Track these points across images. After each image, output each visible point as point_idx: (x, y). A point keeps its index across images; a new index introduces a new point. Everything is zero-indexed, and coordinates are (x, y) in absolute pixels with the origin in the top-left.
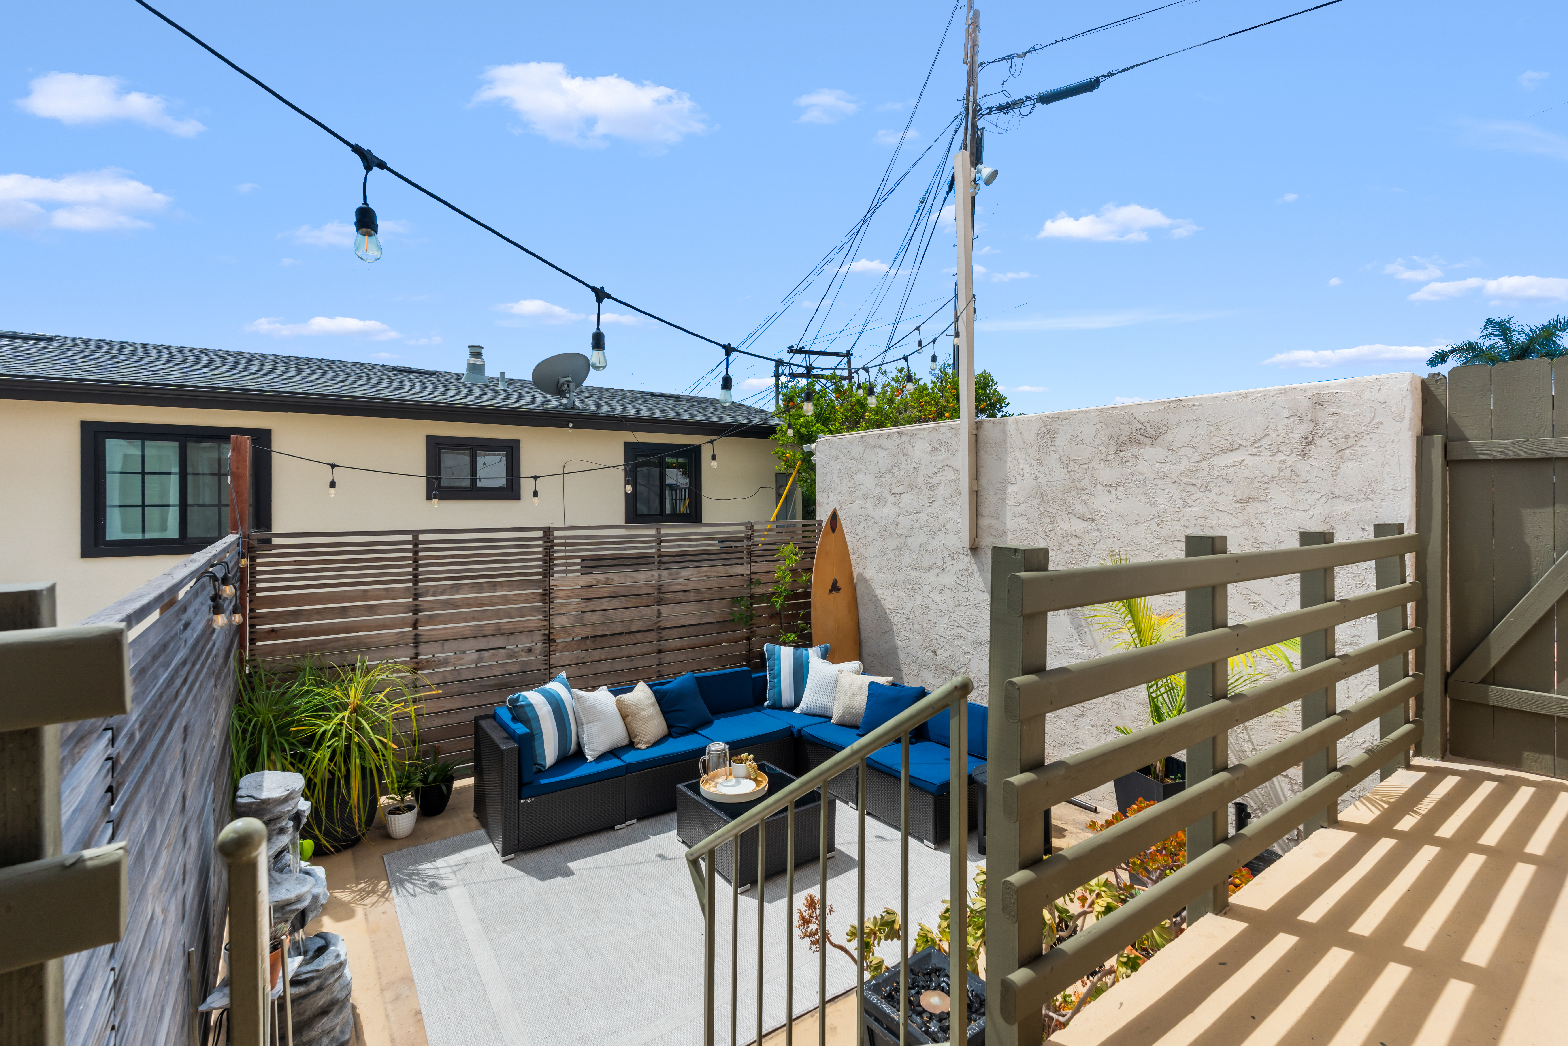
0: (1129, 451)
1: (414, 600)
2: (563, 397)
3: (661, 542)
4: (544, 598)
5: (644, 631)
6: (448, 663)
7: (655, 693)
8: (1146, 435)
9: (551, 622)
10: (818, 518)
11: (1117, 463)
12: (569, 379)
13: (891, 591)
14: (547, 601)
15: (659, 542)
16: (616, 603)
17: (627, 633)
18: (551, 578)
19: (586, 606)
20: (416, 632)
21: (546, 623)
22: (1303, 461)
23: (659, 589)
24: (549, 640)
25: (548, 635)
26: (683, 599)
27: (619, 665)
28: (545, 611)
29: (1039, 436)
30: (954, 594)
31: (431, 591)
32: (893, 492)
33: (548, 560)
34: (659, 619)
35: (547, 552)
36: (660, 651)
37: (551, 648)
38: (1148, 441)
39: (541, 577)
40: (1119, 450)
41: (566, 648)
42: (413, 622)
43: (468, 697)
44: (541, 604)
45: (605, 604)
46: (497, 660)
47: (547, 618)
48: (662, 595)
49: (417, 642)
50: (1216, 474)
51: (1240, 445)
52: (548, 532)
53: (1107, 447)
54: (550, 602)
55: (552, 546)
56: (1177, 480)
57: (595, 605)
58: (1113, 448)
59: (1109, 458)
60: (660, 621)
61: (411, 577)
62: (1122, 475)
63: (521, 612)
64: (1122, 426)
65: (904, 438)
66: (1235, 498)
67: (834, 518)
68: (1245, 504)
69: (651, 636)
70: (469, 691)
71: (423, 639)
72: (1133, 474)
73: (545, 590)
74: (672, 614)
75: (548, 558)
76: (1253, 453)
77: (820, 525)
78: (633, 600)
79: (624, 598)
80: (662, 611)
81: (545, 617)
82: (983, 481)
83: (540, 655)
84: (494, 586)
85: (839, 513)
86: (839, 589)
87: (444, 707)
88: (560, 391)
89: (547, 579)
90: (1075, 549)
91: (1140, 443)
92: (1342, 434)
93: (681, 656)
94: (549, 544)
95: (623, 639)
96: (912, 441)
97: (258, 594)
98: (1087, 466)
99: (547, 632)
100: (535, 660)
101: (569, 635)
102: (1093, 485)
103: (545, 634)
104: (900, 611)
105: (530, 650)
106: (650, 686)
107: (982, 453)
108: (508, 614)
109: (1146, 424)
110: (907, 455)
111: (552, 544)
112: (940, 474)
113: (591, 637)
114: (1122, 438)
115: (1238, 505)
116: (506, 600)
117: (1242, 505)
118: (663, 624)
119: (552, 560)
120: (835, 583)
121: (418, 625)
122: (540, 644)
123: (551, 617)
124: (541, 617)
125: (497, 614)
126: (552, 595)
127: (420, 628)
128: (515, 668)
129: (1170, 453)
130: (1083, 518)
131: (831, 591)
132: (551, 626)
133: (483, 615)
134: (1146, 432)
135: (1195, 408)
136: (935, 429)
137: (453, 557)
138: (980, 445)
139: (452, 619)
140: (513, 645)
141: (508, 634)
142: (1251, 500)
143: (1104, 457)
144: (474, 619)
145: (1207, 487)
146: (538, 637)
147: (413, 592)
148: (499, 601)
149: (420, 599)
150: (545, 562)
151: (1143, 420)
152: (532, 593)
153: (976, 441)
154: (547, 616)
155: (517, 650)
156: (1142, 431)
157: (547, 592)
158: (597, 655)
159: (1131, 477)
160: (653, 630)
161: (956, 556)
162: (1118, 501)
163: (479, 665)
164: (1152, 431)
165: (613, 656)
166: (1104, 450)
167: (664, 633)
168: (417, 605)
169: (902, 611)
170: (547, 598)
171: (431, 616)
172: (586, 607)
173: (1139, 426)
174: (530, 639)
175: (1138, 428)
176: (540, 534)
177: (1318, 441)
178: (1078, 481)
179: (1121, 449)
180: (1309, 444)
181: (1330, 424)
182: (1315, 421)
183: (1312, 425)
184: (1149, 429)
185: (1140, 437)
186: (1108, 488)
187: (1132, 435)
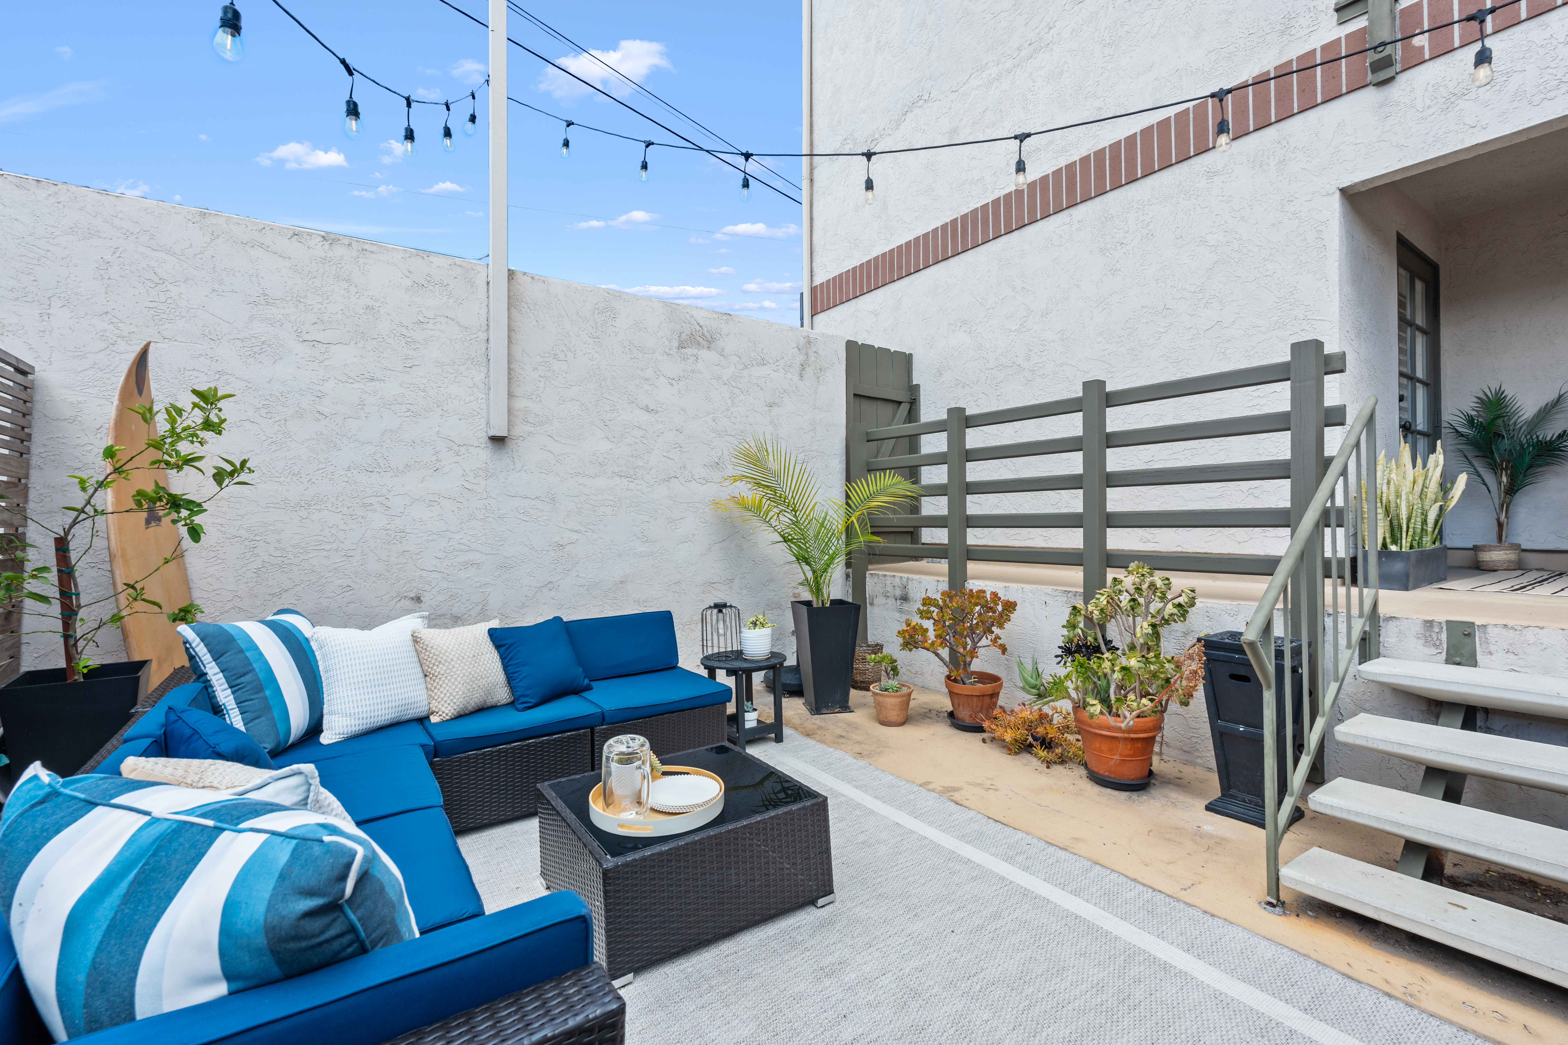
0: (690, 349)
8: (704, 338)
11: (679, 359)
13: (304, 513)
22: (800, 381)
29: (596, 311)
30: (459, 505)
38: (705, 343)
40: (681, 345)
51: (768, 362)
53: (670, 342)
56: (727, 383)
58: (675, 344)
59: (671, 352)
62: (684, 371)
64: (683, 324)
66: (765, 404)
67: (142, 369)
68: (771, 408)
72: (693, 371)
76: (775, 369)
90: (638, 441)
91: (699, 344)
92: (819, 367)
98: (650, 355)
102: (657, 376)
109: (704, 328)
112: (431, 326)
114: (684, 336)
117: (769, 409)
129: (722, 358)
130: (647, 409)
134: (703, 335)
135: (740, 324)
142: (774, 406)
143: (667, 350)
145: (748, 392)
151: (700, 323)
156: (700, 333)
161: (463, 449)
162: (680, 395)
164: (708, 335)
166: (667, 343)
169: (334, 546)
173: (698, 328)
175: (697, 330)
177: (808, 369)
178: (642, 370)
179: (683, 346)
180: (803, 369)
181: (813, 358)
182: (807, 354)
183: (806, 357)
184: (706, 333)
185: (699, 338)
186: (672, 381)
187: (692, 334)
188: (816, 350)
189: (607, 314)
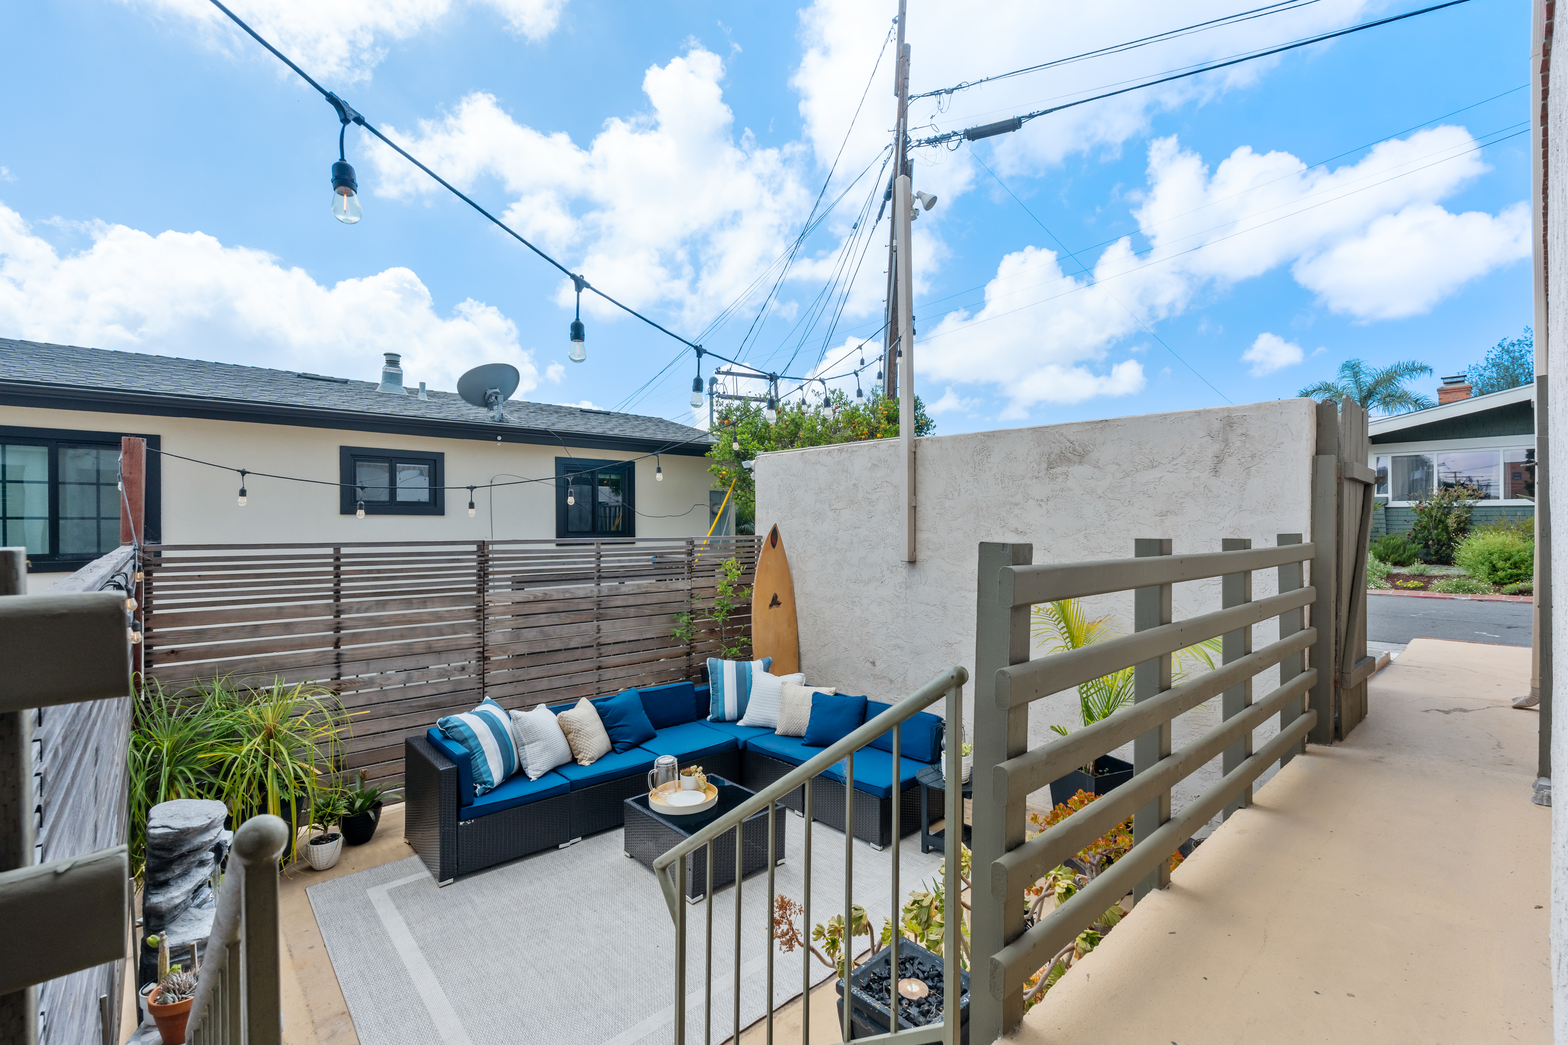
0: (1059, 468)
1: (335, 617)
2: (491, 409)
3: (601, 557)
4: (478, 614)
5: (582, 648)
6: (375, 683)
7: (598, 709)
8: (1075, 453)
9: (485, 639)
10: (757, 534)
11: (1048, 480)
12: (497, 390)
13: (831, 605)
14: (482, 618)
15: (599, 557)
16: (554, 619)
17: (565, 650)
18: (486, 594)
19: (521, 622)
20: (337, 650)
21: (481, 640)
22: (1215, 478)
23: (599, 605)
24: (483, 658)
25: (483, 653)
26: (624, 615)
27: (557, 683)
28: (480, 628)
29: (975, 454)
30: (892, 606)
31: (355, 607)
32: (833, 507)
33: (483, 575)
34: (599, 635)
35: (481, 567)
36: (599, 668)
37: (486, 667)
38: (1077, 459)
39: (474, 593)
40: (1050, 466)
41: (501, 665)
42: (335, 640)
43: (396, 718)
44: (475, 620)
45: (543, 620)
46: (427, 679)
47: (482, 635)
48: (601, 611)
49: (338, 661)
50: (1138, 490)
51: (1160, 463)
52: (482, 545)
53: (1039, 465)
54: (484, 618)
55: (487, 561)
56: (1103, 495)
57: (532, 621)
58: (1044, 466)
59: (1040, 475)
60: (600, 637)
61: (332, 593)
62: (1053, 491)
63: (454, 630)
64: (1053, 445)
65: (844, 455)
66: (1155, 512)
67: (774, 534)
68: (1164, 518)
69: (590, 652)
70: (397, 712)
71: (345, 658)
72: (1062, 490)
73: (479, 606)
74: (611, 630)
75: (482, 573)
76: (1171, 470)
77: (759, 540)
78: (572, 616)
79: (562, 614)
80: (601, 627)
81: (479, 634)
82: (921, 496)
83: (473, 674)
84: (424, 603)
85: (780, 529)
86: (779, 604)
87: (369, 730)
88: (487, 403)
89: (481, 595)
91: (1069, 460)
92: (1250, 453)
93: (621, 673)
94: (483, 559)
95: (562, 656)
96: (852, 458)
97: (155, 612)
98: (1020, 482)
99: (481, 650)
100: (470, 678)
101: (505, 653)
102: (1026, 500)
103: (479, 652)
104: (839, 624)
105: (463, 669)
106: (593, 702)
107: (920, 470)
108: (440, 631)
109: (1075, 443)
110: (847, 471)
111: (486, 558)
112: (879, 490)
113: (528, 654)
114: (1053, 456)
115: (1158, 518)
116: (438, 617)
117: (1161, 518)
118: (602, 641)
119: (486, 575)
120: (775, 597)
121: (340, 643)
122: (473, 662)
123: (485, 634)
124: (474, 635)
125: (427, 632)
126: (486, 612)
127: (342, 647)
128: (446, 688)
129: (1097, 470)
131: (771, 606)
132: (486, 643)
133: (412, 633)
134: (1074, 450)
135: (1120, 427)
136: (875, 446)
137: (379, 571)
138: (918, 462)
139: (379, 637)
140: (445, 663)
141: (439, 652)
142: (1168, 514)
143: (1036, 474)
144: (402, 637)
145: (1129, 502)
146: (473, 654)
147: (335, 609)
148: (430, 618)
149: (342, 616)
150: (479, 576)
151: (1072, 439)
152: (466, 609)
153: (915, 458)
154: (482, 633)
155: (449, 668)
156: (1071, 449)
157: (482, 608)
158: (534, 672)
159: (1061, 492)
160: (593, 646)
161: (894, 569)
162: (1048, 515)
163: (407, 685)
164: (1080, 449)
165: (551, 673)
166: (1036, 467)
167: (603, 650)
168: (339, 623)
169: (841, 625)
170: (482, 614)
171: (354, 634)
172: (523, 623)
173: (1068, 444)
174: (463, 658)
175: (1068, 446)
176: (474, 548)
177: (1228, 460)
178: (1012, 496)
179: (1052, 466)
180: (1220, 461)
181: (1238, 444)
182: (1226, 441)
183: (1223, 445)
184: (1077, 447)
185: (1069, 455)
186: (1040, 502)
187: (1062, 453)
188: (1244, 431)
189: (984, 454)
